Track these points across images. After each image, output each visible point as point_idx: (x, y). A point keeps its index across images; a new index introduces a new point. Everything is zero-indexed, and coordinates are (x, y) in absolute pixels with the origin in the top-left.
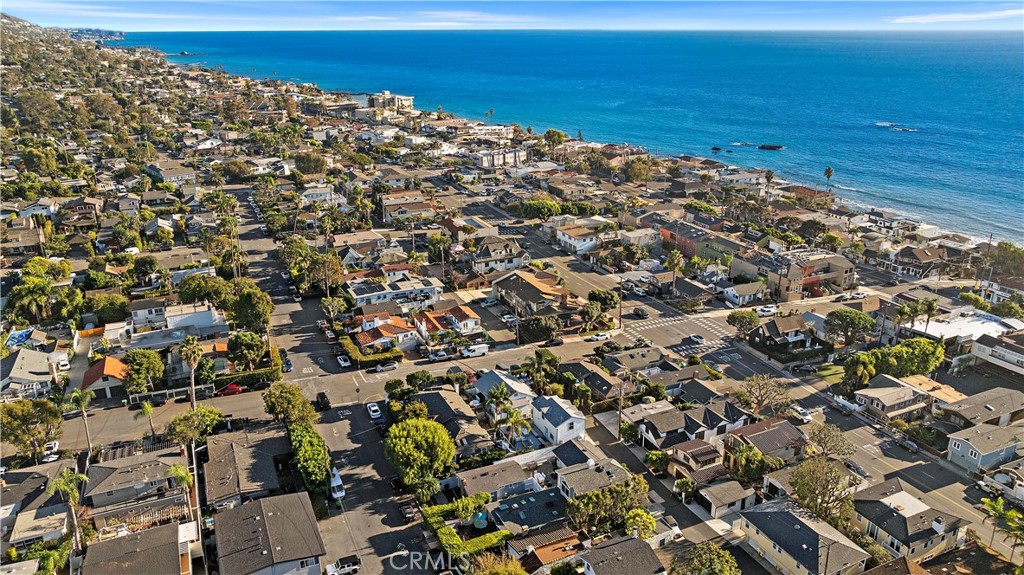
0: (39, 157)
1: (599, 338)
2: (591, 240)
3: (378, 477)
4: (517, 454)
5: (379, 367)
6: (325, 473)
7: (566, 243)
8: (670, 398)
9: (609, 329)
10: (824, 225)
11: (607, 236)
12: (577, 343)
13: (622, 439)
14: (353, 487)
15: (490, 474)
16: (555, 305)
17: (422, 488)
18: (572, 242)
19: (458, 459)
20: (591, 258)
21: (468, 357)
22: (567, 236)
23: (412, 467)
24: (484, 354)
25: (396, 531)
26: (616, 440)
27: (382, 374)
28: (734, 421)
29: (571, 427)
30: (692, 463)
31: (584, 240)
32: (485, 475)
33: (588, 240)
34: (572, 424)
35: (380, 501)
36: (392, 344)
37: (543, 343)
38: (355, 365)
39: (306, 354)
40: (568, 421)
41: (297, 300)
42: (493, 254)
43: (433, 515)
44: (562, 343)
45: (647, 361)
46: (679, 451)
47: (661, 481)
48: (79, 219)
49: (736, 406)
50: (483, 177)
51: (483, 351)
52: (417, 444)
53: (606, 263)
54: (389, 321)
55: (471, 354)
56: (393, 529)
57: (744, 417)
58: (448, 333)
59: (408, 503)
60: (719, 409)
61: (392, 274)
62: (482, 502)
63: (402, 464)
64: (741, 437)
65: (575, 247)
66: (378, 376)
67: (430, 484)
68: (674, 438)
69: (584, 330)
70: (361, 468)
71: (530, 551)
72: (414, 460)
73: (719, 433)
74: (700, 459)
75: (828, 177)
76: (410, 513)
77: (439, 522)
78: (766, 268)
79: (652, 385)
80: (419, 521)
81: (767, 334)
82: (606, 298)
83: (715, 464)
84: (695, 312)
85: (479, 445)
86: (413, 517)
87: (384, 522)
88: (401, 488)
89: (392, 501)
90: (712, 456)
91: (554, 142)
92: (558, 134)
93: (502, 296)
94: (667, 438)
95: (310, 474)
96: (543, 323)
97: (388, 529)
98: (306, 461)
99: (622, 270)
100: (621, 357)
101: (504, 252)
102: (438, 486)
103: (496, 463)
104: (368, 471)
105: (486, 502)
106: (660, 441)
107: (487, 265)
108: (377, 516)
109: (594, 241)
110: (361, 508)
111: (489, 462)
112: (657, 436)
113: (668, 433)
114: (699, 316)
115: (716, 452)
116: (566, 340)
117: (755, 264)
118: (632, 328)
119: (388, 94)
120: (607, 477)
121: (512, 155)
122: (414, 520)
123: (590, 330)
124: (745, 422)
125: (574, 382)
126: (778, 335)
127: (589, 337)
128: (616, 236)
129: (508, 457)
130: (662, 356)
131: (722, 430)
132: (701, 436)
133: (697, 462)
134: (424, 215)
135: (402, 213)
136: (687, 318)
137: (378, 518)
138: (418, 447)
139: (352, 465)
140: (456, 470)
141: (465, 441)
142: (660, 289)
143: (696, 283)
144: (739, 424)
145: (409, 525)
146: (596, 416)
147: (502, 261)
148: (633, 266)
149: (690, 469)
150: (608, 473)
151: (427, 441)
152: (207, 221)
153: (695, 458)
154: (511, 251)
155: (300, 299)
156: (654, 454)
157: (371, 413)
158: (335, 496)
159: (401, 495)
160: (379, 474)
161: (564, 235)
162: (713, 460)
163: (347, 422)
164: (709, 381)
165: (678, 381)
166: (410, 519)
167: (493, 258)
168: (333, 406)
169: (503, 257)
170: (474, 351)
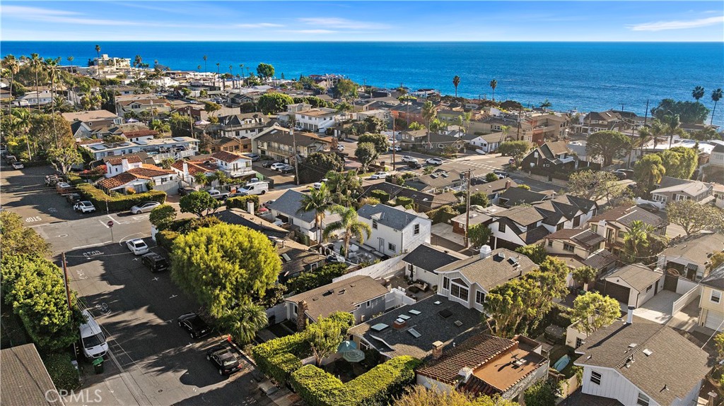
1: (380, 176)
2: (331, 119)
3: (159, 321)
5: (136, 209)
6: (68, 313)
10: (519, 104)
11: (343, 117)
13: (470, 245)
14: (118, 339)
15: (337, 292)
17: (241, 320)
19: (283, 279)
20: (336, 131)
22: (307, 118)
23: (224, 287)
24: (263, 192)
25: (211, 392)
27: (140, 216)
30: (579, 250)
31: (324, 119)
32: (329, 293)
33: (328, 119)
34: (417, 226)
35: (171, 351)
36: (148, 186)
38: (101, 208)
39: (31, 206)
40: (413, 222)
41: (17, 167)
42: (242, 123)
43: (275, 352)
46: (555, 241)
51: (263, 188)
52: (226, 252)
53: (351, 134)
54: (141, 165)
56: (206, 389)
57: (594, 207)
58: (217, 174)
59: (221, 347)
61: (134, 139)
62: (345, 325)
63: (207, 284)
65: (316, 126)
66: (135, 218)
67: (254, 315)
68: (535, 233)
69: (361, 172)
70: (129, 313)
71: (467, 376)
72: (226, 275)
75: (493, 88)
76: (229, 358)
77: (289, 361)
78: (497, 125)
79: (472, 195)
80: (246, 371)
81: (543, 157)
83: (600, 250)
84: (455, 157)
85: (307, 260)
86: (236, 365)
87: (184, 380)
88: (204, 326)
89: (191, 350)
91: (266, 74)
92: (269, 67)
93: (263, 152)
95: (39, 316)
97: (195, 391)
98: (31, 296)
100: (422, 178)
101: (253, 121)
102: (264, 316)
104: (141, 316)
105: (350, 324)
106: (524, 236)
107: (238, 134)
108: (170, 374)
109: (334, 119)
110: (138, 368)
111: (326, 280)
112: (518, 232)
113: (528, 227)
114: (460, 159)
115: (599, 236)
117: (487, 122)
120: (510, 267)
122: (238, 370)
123: (367, 172)
126: (553, 157)
127: (368, 177)
129: (350, 271)
130: (461, 176)
131: (577, 221)
132: (561, 228)
134: (158, 109)
135: (136, 107)
137: (173, 377)
138: (229, 256)
140: (284, 293)
144: (590, 215)
145: (231, 379)
147: (252, 130)
149: (578, 258)
150: (510, 262)
151: (241, 248)
154: (260, 120)
155: (21, 166)
157: (134, 248)
158: (90, 352)
159: (205, 339)
160: (160, 317)
161: (303, 117)
163: (99, 263)
165: (493, 191)
166: (230, 369)
167: (243, 127)
168: (74, 248)
169: (253, 125)
170: (252, 188)
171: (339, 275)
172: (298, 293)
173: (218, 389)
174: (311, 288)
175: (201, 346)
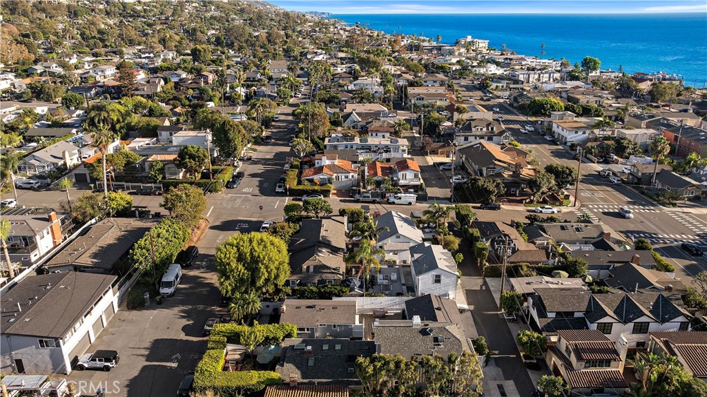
0: (200, 51)
1: (543, 210)
2: (584, 134)
4: (362, 296)
5: (305, 197)
7: (559, 134)
8: (589, 279)
9: (561, 204)
11: (602, 133)
12: (518, 211)
13: (503, 310)
15: (318, 308)
16: (506, 174)
18: (565, 133)
20: (579, 148)
21: (394, 203)
22: (561, 129)
24: (410, 204)
26: (497, 309)
28: (663, 321)
29: (438, 280)
30: (573, 358)
31: (576, 132)
32: (310, 307)
33: (580, 133)
34: (438, 277)
35: (201, 307)
36: (330, 181)
37: (479, 205)
39: (259, 179)
40: (434, 273)
42: (473, 129)
43: (218, 333)
44: (499, 208)
45: (580, 235)
46: (562, 339)
47: (529, 372)
48: (191, 83)
49: (675, 304)
50: (511, 86)
51: (410, 200)
52: (241, 255)
53: (591, 154)
54: (337, 162)
55: (396, 201)
56: (185, 339)
57: (681, 319)
58: (385, 180)
60: (644, 302)
61: (374, 134)
64: (666, 343)
65: (566, 138)
68: (565, 321)
69: (532, 201)
70: (212, 273)
73: (635, 331)
74: (585, 356)
77: (218, 342)
79: (570, 259)
82: (563, 172)
83: (608, 369)
84: (674, 205)
85: (325, 276)
87: (185, 328)
90: (606, 356)
91: (589, 68)
92: (595, 61)
93: (463, 162)
94: (554, 321)
96: (480, 183)
97: (181, 336)
99: (606, 162)
100: (549, 227)
101: (485, 129)
103: (335, 299)
104: (214, 278)
106: (545, 322)
107: (466, 139)
108: (184, 320)
109: (587, 135)
110: (177, 310)
111: (327, 296)
112: (542, 314)
113: (558, 313)
114: (679, 209)
115: (616, 352)
116: (504, 207)
118: (588, 208)
119: (469, 38)
120: (431, 344)
121: (547, 75)
123: (538, 202)
124: (683, 326)
125: (477, 239)
127: (533, 209)
128: (613, 133)
129: (351, 296)
130: (602, 233)
131: (641, 328)
132: (606, 328)
133: (579, 358)
134: (439, 103)
135: (420, 99)
136: (661, 210)
137: (183, 323)
138: (241, 258)
139: (207, 269)
140: (288, 295)
141: (311, 269)
142: (639, 179)
143: (684, 178)
144: (673, 326)
145: (205, 338)
146: (487, 279)
148: (620, 160)
149: (569, 366)
150: (436, 340)
151: (252, 254)
152: (271, 92)
153: (578, 352)
154: (492, 129)
156: (528, 335)
158: (162, 291)
161: (558, 127)
162: (608, 363)
164: (655, 271)
165: (609, 262)
166: (205, 332)
167: (473, 133)
168: (239, 218)
169: (484, 133)
170: (400, 198)
171: (339, 296)
172: (299, 298)
173: (192, 341)
174: (311, 298)
175: (218, 311)
